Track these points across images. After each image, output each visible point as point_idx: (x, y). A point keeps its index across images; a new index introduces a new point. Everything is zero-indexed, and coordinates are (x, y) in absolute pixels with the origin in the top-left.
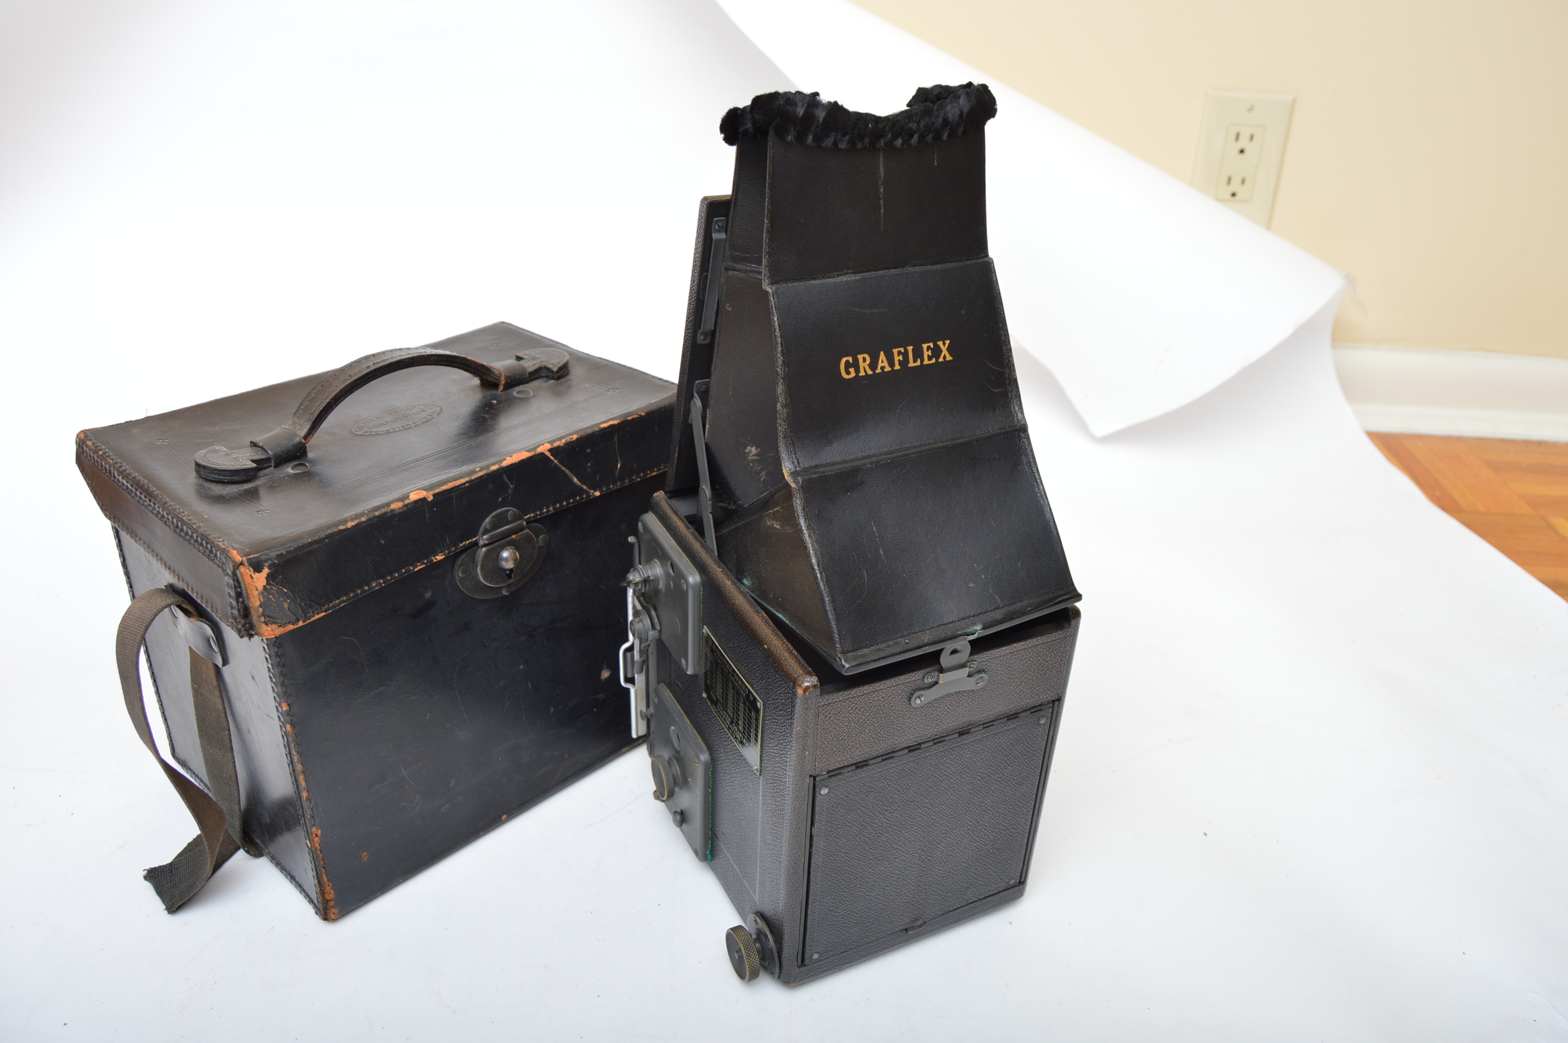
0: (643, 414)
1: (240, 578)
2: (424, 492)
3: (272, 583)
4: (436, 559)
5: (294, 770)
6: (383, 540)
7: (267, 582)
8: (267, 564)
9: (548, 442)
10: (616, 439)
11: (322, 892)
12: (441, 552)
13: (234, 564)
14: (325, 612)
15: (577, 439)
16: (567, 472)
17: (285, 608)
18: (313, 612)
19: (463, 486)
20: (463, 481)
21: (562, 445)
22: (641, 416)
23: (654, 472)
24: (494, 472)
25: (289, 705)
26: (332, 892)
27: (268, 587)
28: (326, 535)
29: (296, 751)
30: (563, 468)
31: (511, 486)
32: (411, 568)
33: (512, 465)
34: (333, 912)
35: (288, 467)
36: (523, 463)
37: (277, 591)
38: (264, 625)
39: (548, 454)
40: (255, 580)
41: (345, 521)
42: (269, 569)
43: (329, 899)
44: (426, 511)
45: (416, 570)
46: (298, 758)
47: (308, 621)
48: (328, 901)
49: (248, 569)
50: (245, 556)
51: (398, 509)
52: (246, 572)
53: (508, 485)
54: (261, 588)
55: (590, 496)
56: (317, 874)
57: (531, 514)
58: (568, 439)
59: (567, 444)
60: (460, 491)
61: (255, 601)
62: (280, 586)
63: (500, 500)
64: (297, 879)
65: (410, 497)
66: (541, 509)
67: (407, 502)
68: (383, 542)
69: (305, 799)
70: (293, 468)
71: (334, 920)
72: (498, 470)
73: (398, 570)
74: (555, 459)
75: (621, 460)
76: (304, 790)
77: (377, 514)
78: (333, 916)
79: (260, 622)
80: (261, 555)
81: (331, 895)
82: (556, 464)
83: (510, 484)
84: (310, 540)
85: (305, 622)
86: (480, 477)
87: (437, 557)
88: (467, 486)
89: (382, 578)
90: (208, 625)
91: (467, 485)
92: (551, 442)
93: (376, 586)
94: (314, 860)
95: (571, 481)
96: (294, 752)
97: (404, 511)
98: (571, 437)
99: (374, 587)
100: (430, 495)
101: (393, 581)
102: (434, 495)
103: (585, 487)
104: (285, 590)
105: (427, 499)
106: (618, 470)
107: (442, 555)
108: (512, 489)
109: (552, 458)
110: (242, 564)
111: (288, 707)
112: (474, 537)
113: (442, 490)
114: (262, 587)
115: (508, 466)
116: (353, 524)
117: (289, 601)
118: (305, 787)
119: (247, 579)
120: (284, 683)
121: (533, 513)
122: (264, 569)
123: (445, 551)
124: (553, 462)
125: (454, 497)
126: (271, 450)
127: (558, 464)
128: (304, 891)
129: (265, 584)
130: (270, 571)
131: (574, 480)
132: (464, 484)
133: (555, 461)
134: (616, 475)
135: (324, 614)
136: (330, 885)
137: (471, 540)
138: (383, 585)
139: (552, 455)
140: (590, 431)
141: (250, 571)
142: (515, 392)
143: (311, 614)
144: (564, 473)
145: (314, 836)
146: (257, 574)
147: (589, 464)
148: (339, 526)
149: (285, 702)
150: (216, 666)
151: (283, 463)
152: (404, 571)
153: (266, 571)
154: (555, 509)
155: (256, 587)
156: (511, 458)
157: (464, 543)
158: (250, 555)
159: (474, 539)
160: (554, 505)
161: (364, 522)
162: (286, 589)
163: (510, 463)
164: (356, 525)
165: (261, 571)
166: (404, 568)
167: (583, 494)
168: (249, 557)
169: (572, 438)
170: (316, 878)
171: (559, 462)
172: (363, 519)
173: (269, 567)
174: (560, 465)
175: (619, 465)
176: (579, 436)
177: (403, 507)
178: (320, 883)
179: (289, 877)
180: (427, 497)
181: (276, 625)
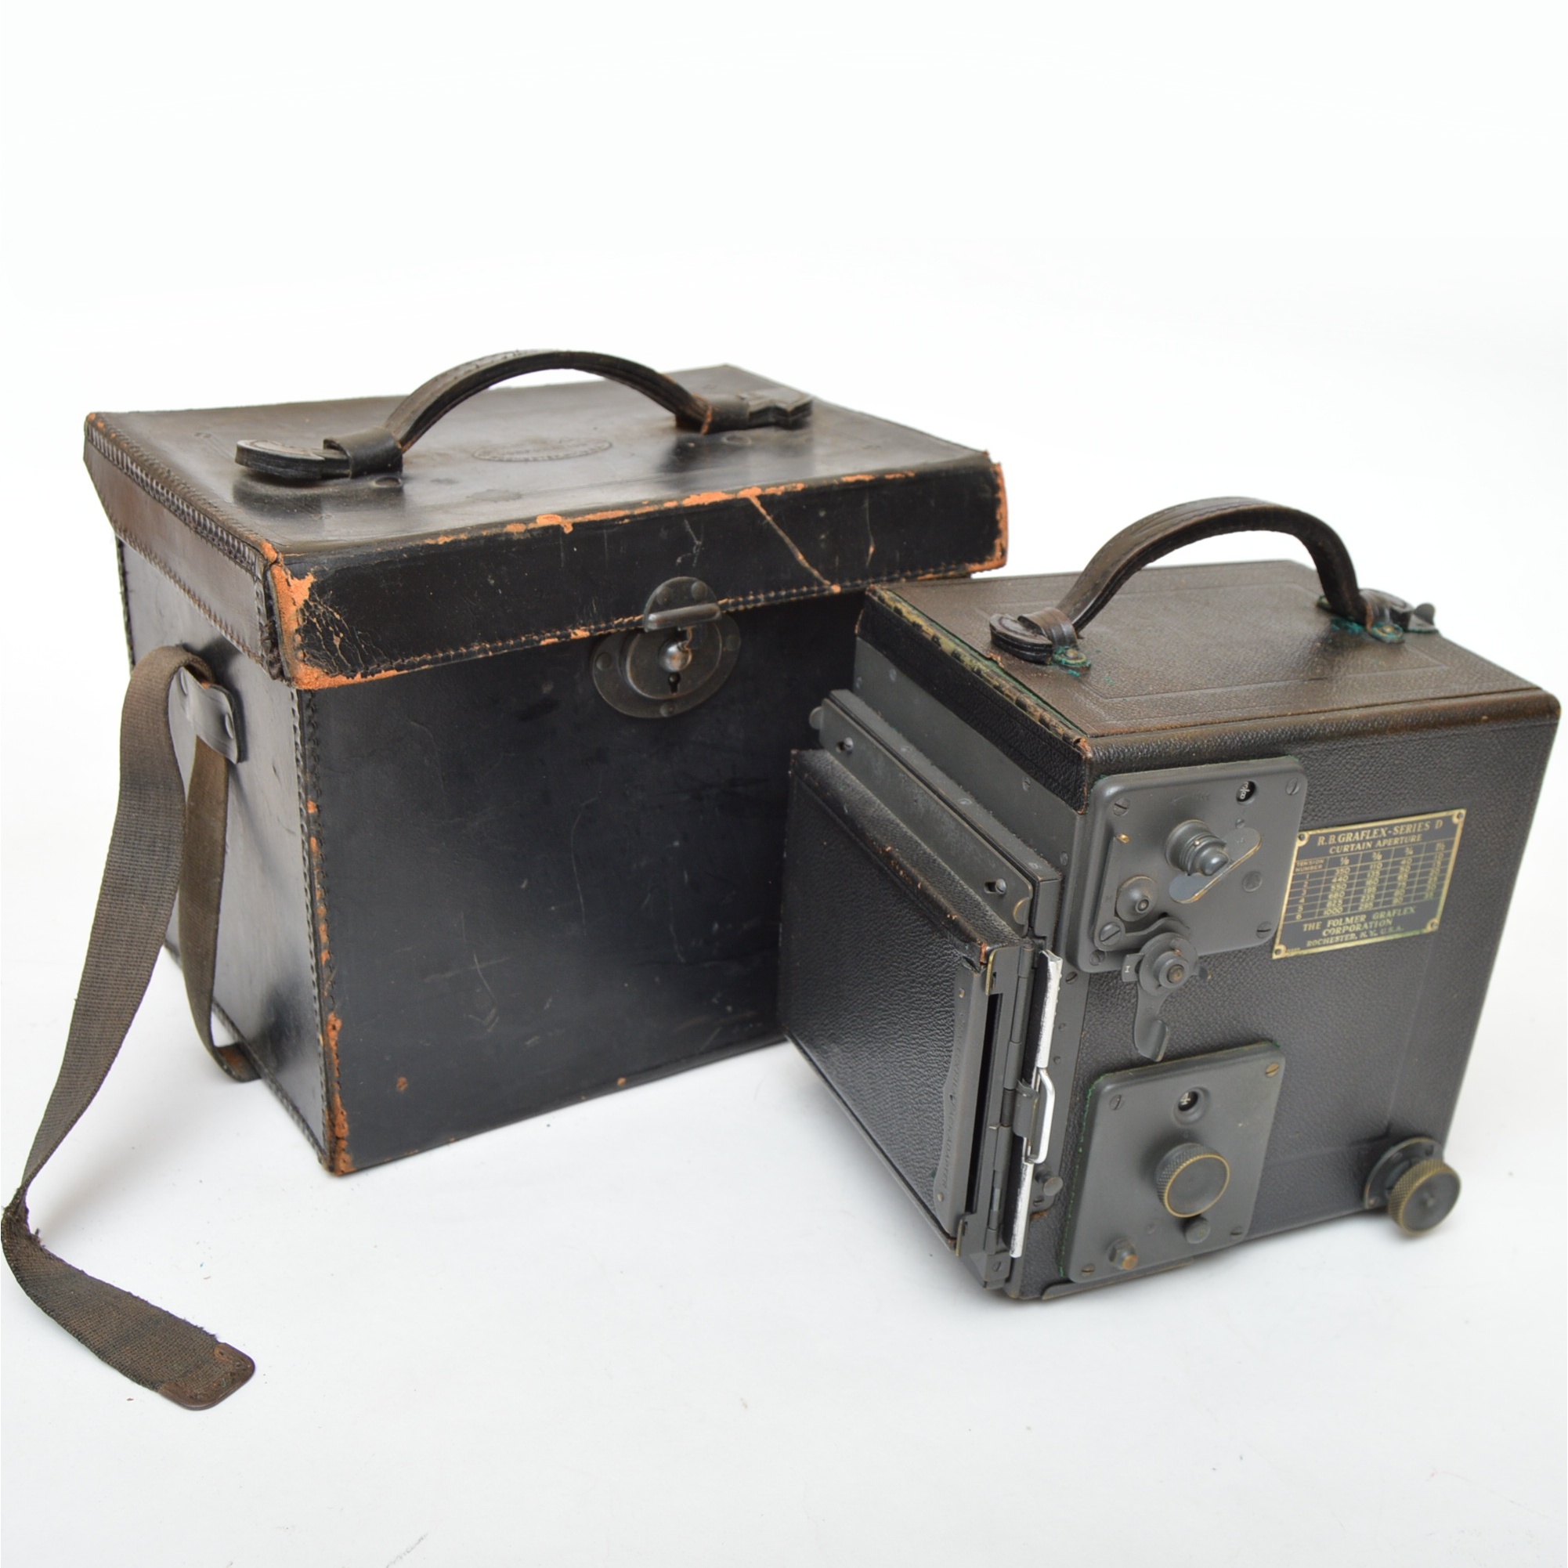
0: (911, 474)
1: (271, 584)
2: (560, 517)
3: (318, 598)
4: (575, 634)
5: (313, 916)
6: (492, 578)
7: (310, 596)
8: (312, 569)
9: (759, 487)
10: (866, 504)
11: (332, 1124)
12: (584, 625)
13: (265, 562)
14: (398, 670)
15: (804, 490)
16: (787, 540)
17: (335, 646)
18: (379, 666)
19: (620, 522)
20: (621, 513)
21: (779, 493)
22: (907, 477)
23: (929, 573)
24: (669, 510)
25: (318, 807)
26: (346, 1126)
27: (311, 604)
28: (405, 548)
29: (319, 883)
30: (781, 533)
31: (697, 542)
32: (535, 638)
33: (698, 506)
34: (344, 1159)
35: (371, 479)
36: (715, 507)
37: (324, 613)
38: (301, 665)
39: (757, 503)
40: (292, 588)
41: (436, 535)
42: (315, 578)
43: (339, 1136)
44: (562, 548)
45: (543, 643)
46: (321, 895)
47: (370, 678)
48: (338, 1138)
49: (285, 570)
50: (282, 552)
51: (517, 533)
52: (280, 573)
53: (693, 540)
54: (300, 603)
55: (824, 590)
56: (328, 1091)
57: (729, 598)
58: (790, 488)
59: (786, 493)
60: (615, 529)
61: (291, 621)
62: (331, 607)
63: (679, 560)
64: (301, 1111)
65: (538, 521)
66: (745, 595)
67: (531, 526)
68: (492, 582)
69: (323, 963)
70: (378, 482)
71: (344, 1174)
72: (677, 509)
73: (515, 637)
74: (769, 514)
75: (875, 543)
76: (325, 948)
77: (484, 533)
78: (342, 1166)
79: (297, 658)
80: (305, 556)
81: (344, 1131)
82: (768, 523)
83: (695, 538)
84: (379, 549)
85: (366, 677)
86: (648, 514)
87: (577, 631)
88: (626, 524)
89: (490, 642)
90: (225, 694)
91: (626, 521)
92: (763, 488)
93: (479, 652)
94: (327, 1069)
95: (793, 557)
96: (316, 883)
97: (526, 540)
98: (794, 485)
99: (475, 652)
100: (568, 523)
101: (506, 651)
102: (574, 525)
103: (816, 573)
104: (338, 616)
105: (563, 528)
106: (870, 557)
107: (585, 630)
108: (698, 547)
109: (763, 511)
110: (276, 562)
111: (316, 810)
112: (638, 615)
113: (587, 520)
114: (303, 602)
115: (692, 507)
116: (448, 540)
117: (341, 635)
118: (325, 944)
119: (282, 586)
120: (315, 769)
121: (732, 598)
122: (307, 575)
123: (590, 625)
124: (764, 518)
125: (606, 537)
126: (350, 450)
127: (772, 523)
128: (308, 1128)
129: (307, 598)
130: (315, 580)
131: (798, 556)
132: (622, 518)
133: (769, 518)
134: (867, 564)
135: (393, 673)
136: (345, 1113)
137: (631, 618)
138: (490, 654)
139: (763, 505)
140: (825, 483)
141: (286, 573)
142: (724, 438)
143: (375, 666)
144: (781, 540)
145: (330, 1027)
146: (296, 580)
147: (823, 537)
148: (426, 538)
149: (312, 801)
150: (229, 763)
151: (365, 473)
152: (523, 639)
153: (310, 579)
154: (768, 599)
155: (293, 599)
156: (698, 497)
157: (621, 620)
158: (290, 553)
159: (637, 618)
160: (766, 592)
161: (465, 541)
162: (338, 613)
163: (694, 503)
164: (452, 542)
165: (304, 578)
166: (524, 636)
167: (812, 585)
168: (287, 555)
169: (795, 487)
170: (325, 1098)
171: (774, 519)
172: (463, 537)
173: (315, 574)
174: (776, 527)
175: (871, 550)
176: (807, 486)
177: (525, 531)
178: (330, 1108)
179: (291, 1108)
180: (562, 525)
181: (320, 670)
